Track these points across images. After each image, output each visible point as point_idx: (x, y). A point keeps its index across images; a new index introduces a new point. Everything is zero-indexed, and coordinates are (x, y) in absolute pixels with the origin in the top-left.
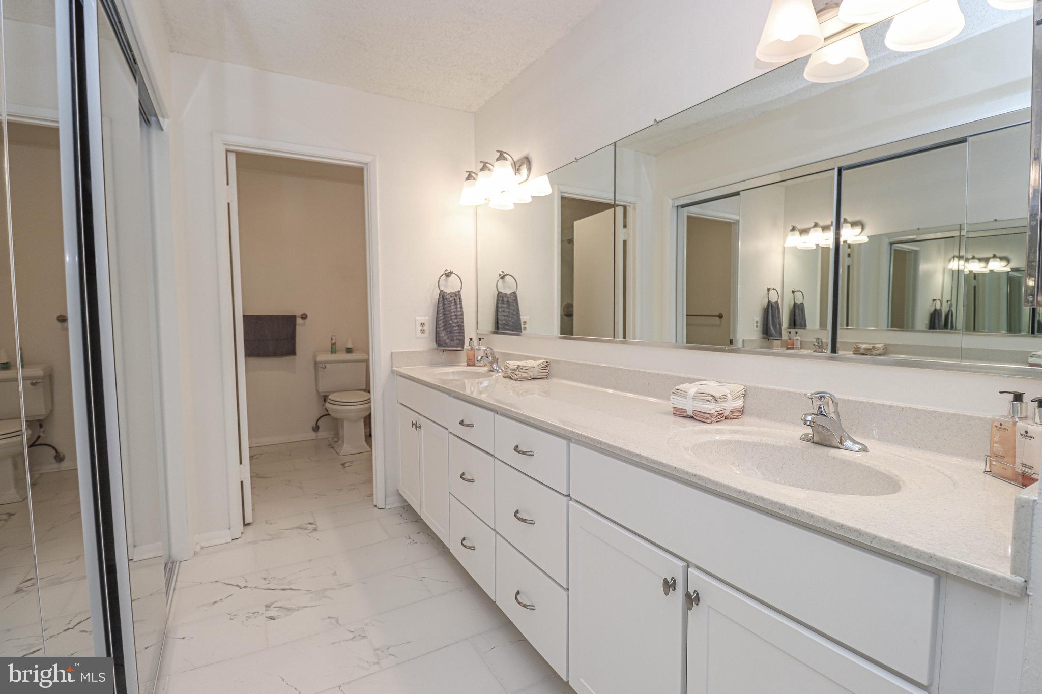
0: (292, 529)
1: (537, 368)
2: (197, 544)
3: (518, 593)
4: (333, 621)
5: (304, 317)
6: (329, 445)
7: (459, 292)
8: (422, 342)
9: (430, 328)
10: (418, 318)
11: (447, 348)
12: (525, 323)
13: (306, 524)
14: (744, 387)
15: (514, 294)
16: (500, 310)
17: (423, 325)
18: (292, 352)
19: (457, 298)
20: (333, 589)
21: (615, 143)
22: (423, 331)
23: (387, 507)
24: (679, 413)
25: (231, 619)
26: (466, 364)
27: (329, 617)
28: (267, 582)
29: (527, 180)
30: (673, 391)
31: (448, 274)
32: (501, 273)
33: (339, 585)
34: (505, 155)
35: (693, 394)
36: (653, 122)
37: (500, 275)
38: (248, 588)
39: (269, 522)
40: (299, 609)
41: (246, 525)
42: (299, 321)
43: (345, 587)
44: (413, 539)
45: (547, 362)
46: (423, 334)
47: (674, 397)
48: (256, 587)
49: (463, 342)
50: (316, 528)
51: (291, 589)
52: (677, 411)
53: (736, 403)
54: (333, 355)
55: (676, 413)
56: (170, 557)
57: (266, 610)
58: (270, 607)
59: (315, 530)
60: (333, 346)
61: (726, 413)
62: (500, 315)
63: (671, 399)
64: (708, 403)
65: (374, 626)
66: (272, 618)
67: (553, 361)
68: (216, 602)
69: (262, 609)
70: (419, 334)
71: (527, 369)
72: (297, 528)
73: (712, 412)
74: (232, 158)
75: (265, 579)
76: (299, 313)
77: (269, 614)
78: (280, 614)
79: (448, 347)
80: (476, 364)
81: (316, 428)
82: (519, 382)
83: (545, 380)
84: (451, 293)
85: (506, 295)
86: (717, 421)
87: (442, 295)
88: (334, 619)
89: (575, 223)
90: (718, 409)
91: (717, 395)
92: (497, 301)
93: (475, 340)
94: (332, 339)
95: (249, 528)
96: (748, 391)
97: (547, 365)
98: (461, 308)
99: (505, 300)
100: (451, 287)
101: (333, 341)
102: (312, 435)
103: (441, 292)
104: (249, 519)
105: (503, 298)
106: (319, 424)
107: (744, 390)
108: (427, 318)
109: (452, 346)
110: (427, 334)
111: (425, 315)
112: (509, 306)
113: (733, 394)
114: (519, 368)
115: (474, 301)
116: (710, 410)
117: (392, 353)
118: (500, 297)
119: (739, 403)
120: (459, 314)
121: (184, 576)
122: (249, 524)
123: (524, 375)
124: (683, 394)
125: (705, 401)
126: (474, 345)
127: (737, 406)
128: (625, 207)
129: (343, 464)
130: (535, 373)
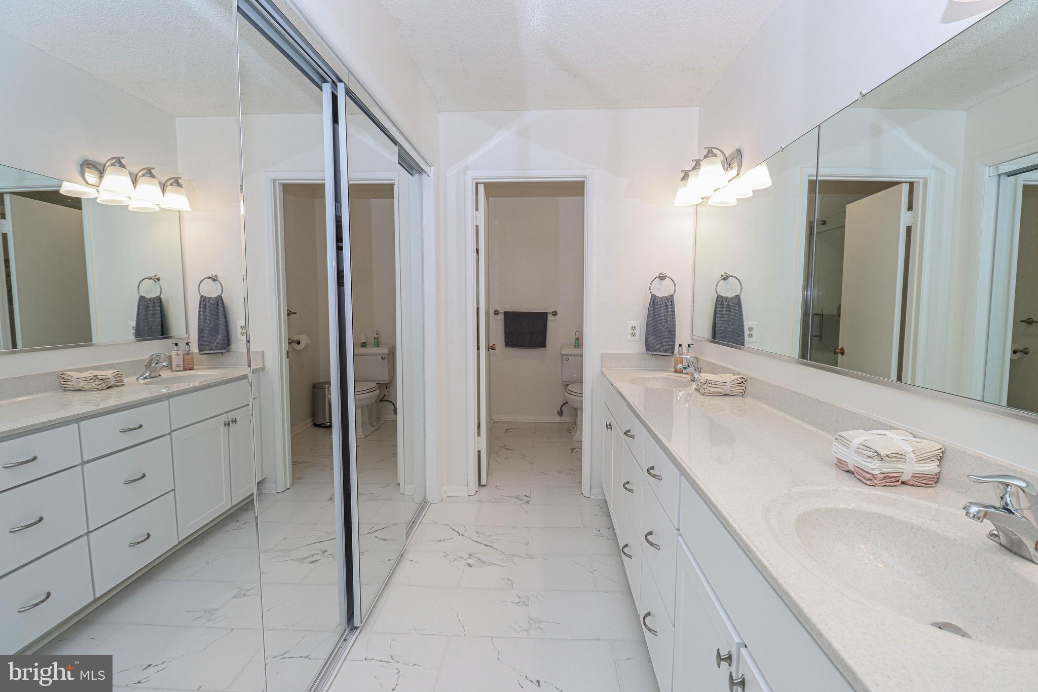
0: (511, 497)
1: (729, 384)
2: (445, 492)
3: (649, 614)
4: (510, 583)
5: (555, 314)
6: (568, 430)
7: (672, 296)
8: (634, 345)
9: (641, 332)
10: (628, 322)
11: (655, 353)
12: (751, 329)
13: (523, 496)
14: (940, 446)
15: (738, 297)
16: (718, 315)
17: (633, 328)
18: (542, 344)
19: (669, 302)
20: (521, 557)
21: (819, 125)
22: (633, 335)
23: (592, 497)
24: (842, 466)
25: (444, 557)
26: (673, 369)
27: (508, 579)
28: (478, 536)
29: (738, 174)
30: (837, 436)
31: (662, 277)
32: (724, 274)
33: (526, 555)
34: (714, 150)
35: (856, 445)
36: (858, 96)
37: (722, 276)
38: (464, 537)
39: (498, 487)
40: (491, 564)
41: (480, 485)
42: (550, 317)
43: (530, 558)
44: (601, 532)
45: (743, 379)
46: (633, 337)
47: (837, 444)
48: (469, 538)
49: (674, 348)
50: (529, 501)
51: (491, 547)
52: (840, 463)
53: (923, 467)
54: (576, 349)
55: (839, 464)
56: (425, 498)
57: (469, 558)
58: (472, 556)
59: (528, 502)
60: (577, 341)
61: (904, 478)
62: (717, 320)
63: (834, 446)
64: (869, 460)
65: (537, 598)
66: (470, 565)
67: (751, 378)
68: (440, 541)
69: (466, 556)
70: (630, 337)
71: (717, 385)
72: (515, 497)
73: (874, 472)
74: (481, 188)
75: (477, 533)
76: (550, 311)
77: (470, 561)
78: (476, 564)
79: (656, 351)
80: (683, 372)
81: (561, 413)
82: (706, 397)
83: (741, 398)
84: (663, 297)
85: (727, 298)
86: (884, 484)
87: (654, 299)
88: (510, 582)
89: (847, 206)
90: (884, 470)
91: (883, 452)
92: (716, 305)
93: (685, 347)
94: (576, 334)
95: (482, 489)
96: (947, 453)
97: (743, 381)
98: (673, 312)
99: (725, 304)
100: (662, 290)
101: (577, 337)
102: (557, 419)
103: (653, 295)
104: (483, 482)
105: (722, 301)
106: (563, 409)
107: (941, 450)
108: (638, 322)
109: (660, 351)
110: (637, 337)
111: (638, 318)
112: (730, 311)
113: (918, 454)
114: (708, 382)
115: (690, 305)
116: (873, 469)
117: (602, 354)
118: (720, 301)
119: (931, 467)
120: (669, 319)
121: (430, 515)
122: (483, 485)
123: (712, 390)
124: (846, 443)
125: (866, 457)
126: (683, 351)
127: (925, 471)
128: (911, 185)
129: (572, 449)
130: (728, 389)
